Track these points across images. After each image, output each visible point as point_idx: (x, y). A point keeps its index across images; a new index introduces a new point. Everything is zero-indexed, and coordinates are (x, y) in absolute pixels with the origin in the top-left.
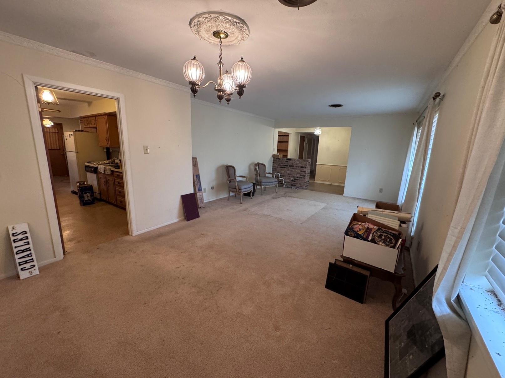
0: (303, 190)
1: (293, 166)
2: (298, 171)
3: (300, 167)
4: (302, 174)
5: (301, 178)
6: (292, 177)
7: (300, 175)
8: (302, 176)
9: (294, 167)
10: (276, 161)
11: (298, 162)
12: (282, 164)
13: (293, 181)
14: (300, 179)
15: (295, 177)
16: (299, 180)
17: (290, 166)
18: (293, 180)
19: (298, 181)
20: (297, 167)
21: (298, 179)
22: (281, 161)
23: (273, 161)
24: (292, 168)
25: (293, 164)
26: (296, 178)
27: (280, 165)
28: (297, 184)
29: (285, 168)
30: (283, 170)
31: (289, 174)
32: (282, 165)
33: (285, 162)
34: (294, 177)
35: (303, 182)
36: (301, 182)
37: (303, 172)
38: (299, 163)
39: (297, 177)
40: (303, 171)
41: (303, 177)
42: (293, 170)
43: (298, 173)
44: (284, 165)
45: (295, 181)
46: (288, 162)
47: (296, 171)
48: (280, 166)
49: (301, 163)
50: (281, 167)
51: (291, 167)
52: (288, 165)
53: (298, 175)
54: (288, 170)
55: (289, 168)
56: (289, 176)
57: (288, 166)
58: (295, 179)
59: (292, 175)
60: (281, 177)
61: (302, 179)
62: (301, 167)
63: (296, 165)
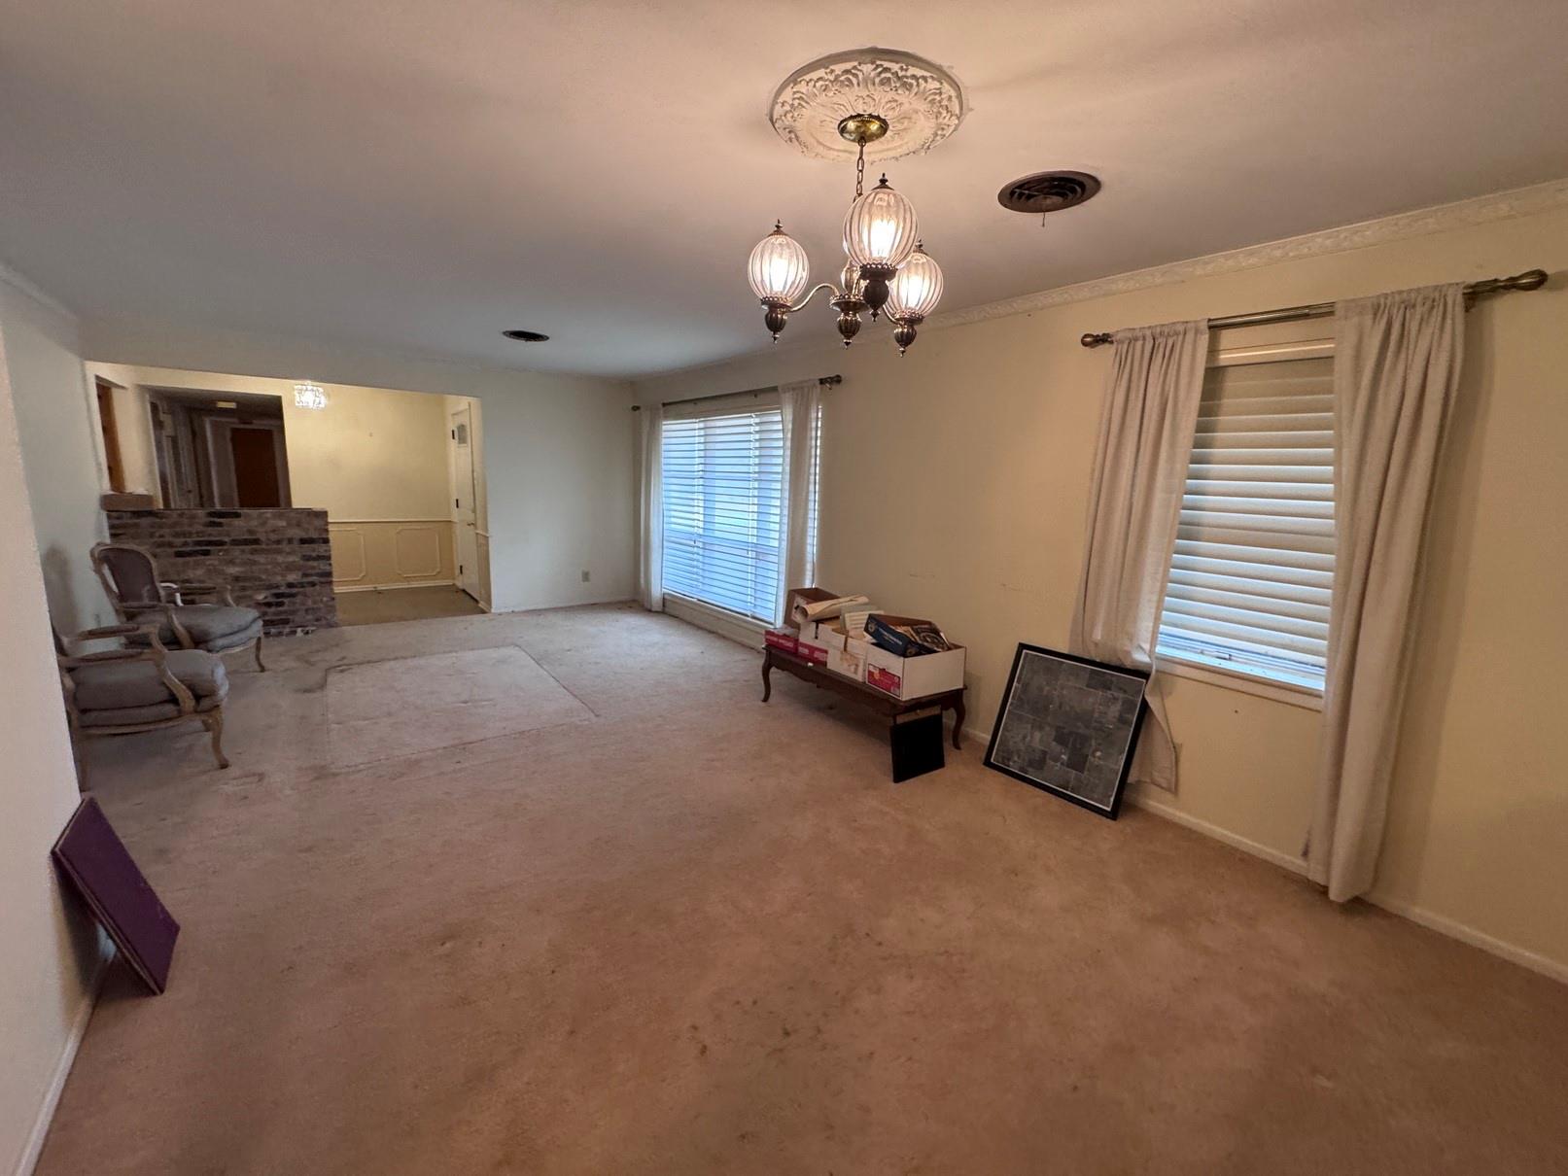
0: (330, 629)
1: (256, 541)
2: (291, 559)
3: (296, 542)
4: (313, 568)
5: (313, 584)
6: (258, 589)
7: (305, 575)
8: (314, 579)
9: (264, 546)
10: (136, 525)
11: (284, 524)
12: (179, 541)
13: (269, 605)
14: (309, 590)
15: (277, 587)
16: (305, 595)
17: (236, 542)
18: (271, 600)
19: (298, 599)
20: (278, 542)
21: (294, 590)
22: (175, 524)
23: (112, 527)
24: (253, 552)
25: (250, 532)
26: (283, 590)
27: (170, 545)
28: (293, 612)
29: (206, 553)
30: (197, 564)
31: (237, 579)
32: (185, 544)
33: (200, 528)
34: (269, 587)
35: (325, 599)
36: (315, 602)
37: (319, 558)
38: (289, 525)
39: (290, 585)
40: (314, 554)
41: (322, 580)
42: (261, 559)
43: (290, 568)
44: (199, 543)
45: (281, 604)
46: (220, 525)
47: (280, 559)
48: (171, 551)
49: (298, 525)
50: (179, 554)
51: (247, 548)
52: (226, 539)
53: (292, 578)
54: (232, 562)
55: (237, 553)
56: (244, 589)
57: (222, 543)
58: (277, 596)
59: (261, 580)
60: (189, 598)
61: (318, 587)
62: (303, 541)
63: (273, 537)
